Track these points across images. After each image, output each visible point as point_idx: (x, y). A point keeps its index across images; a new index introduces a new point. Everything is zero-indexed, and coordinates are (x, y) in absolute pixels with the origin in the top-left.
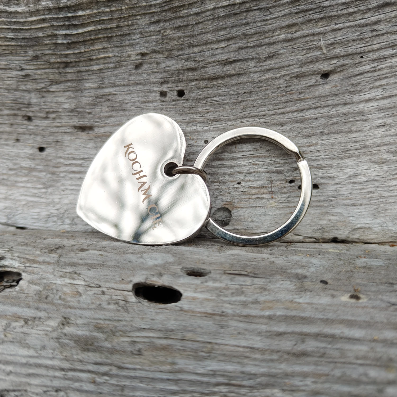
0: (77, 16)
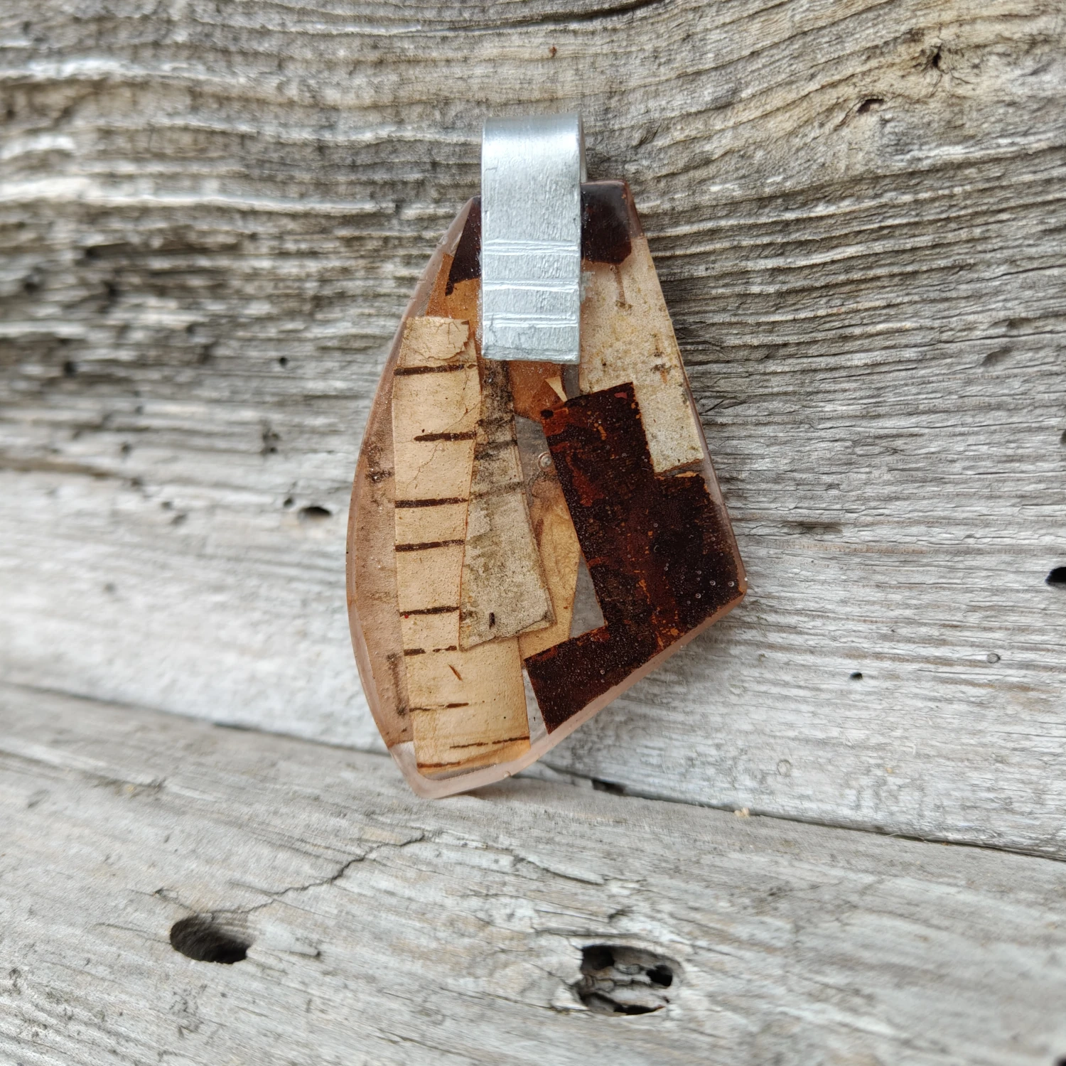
0: (811, 219)
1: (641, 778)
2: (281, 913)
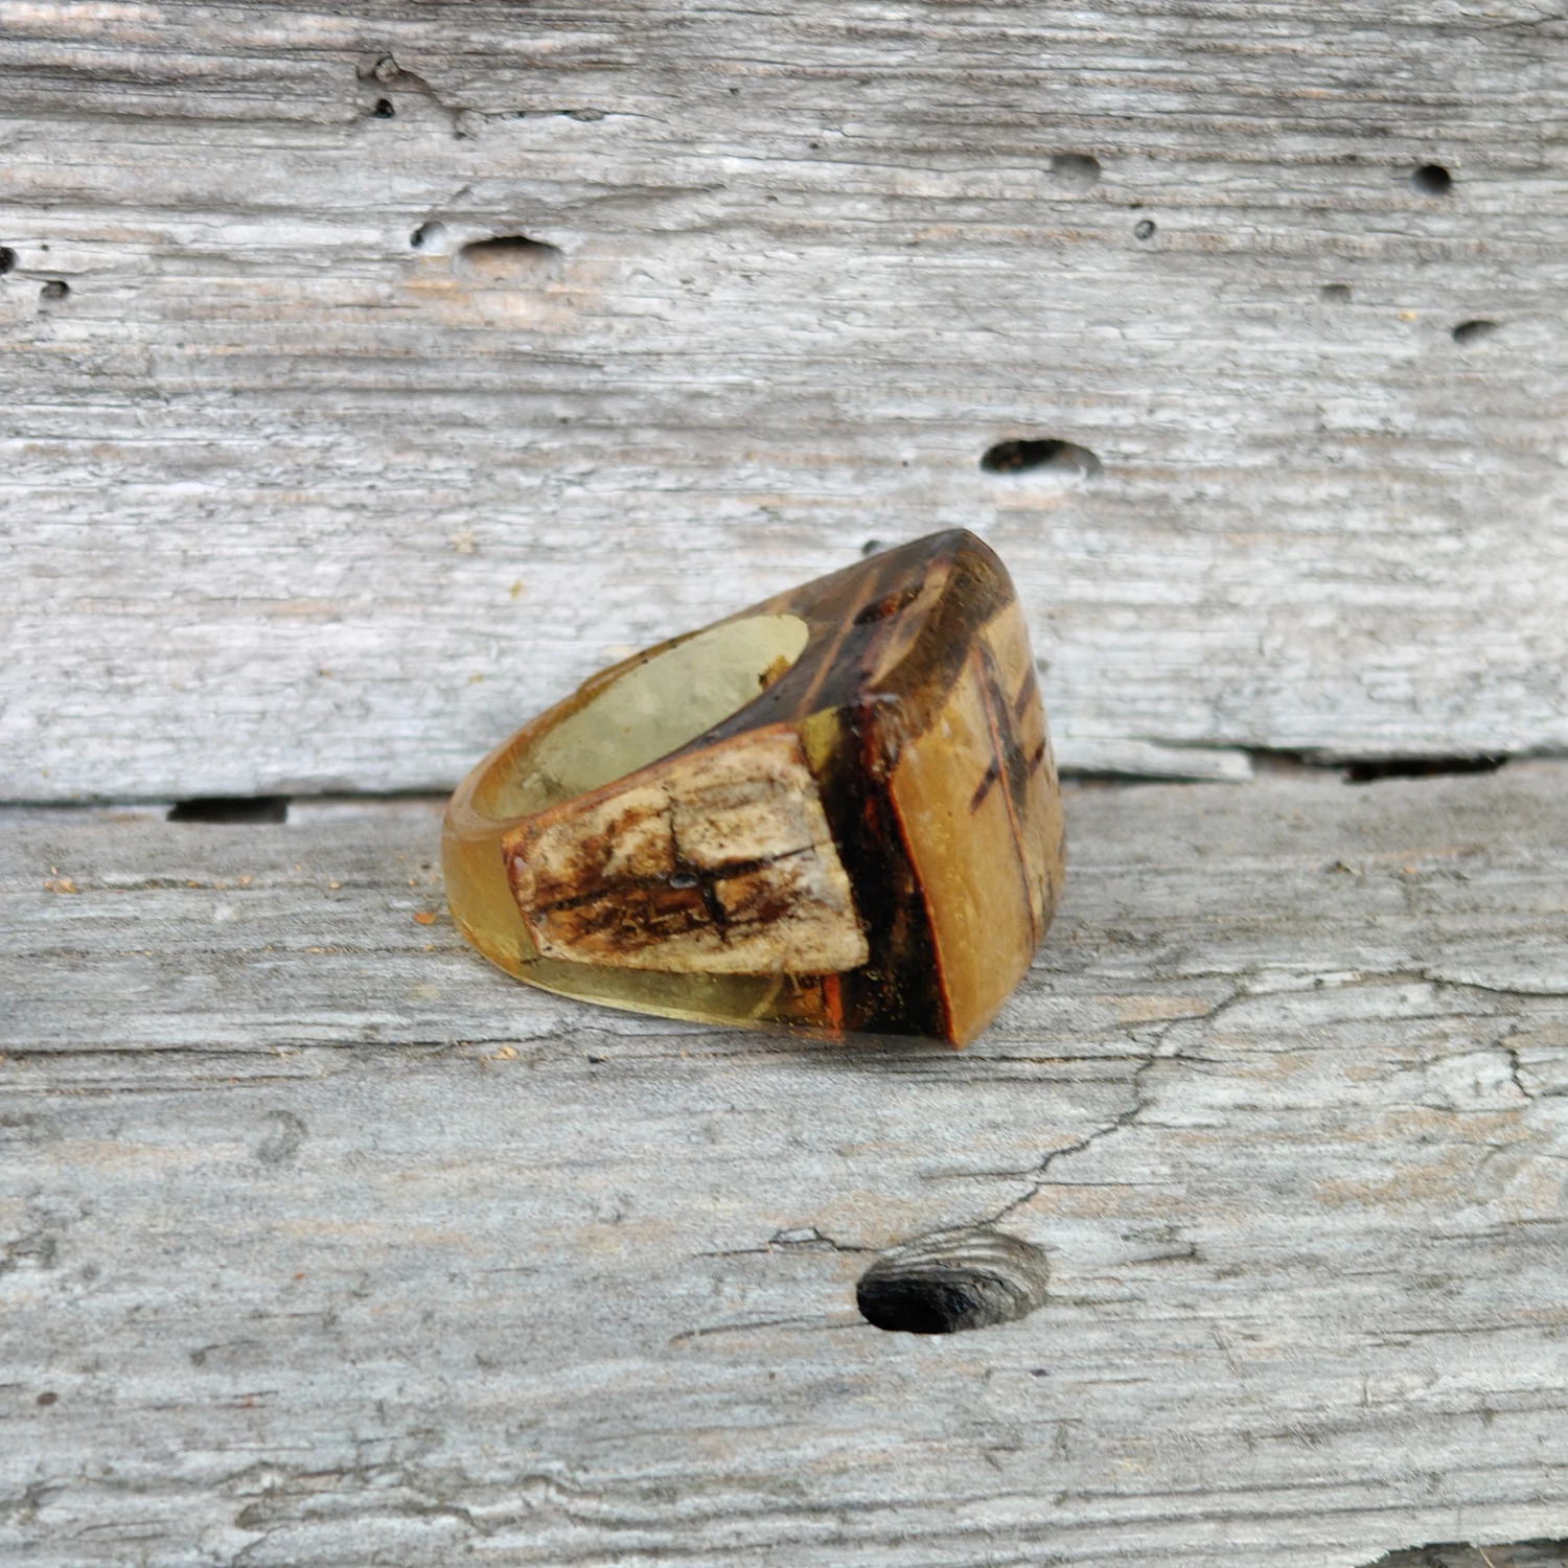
2: (1068, 1204)
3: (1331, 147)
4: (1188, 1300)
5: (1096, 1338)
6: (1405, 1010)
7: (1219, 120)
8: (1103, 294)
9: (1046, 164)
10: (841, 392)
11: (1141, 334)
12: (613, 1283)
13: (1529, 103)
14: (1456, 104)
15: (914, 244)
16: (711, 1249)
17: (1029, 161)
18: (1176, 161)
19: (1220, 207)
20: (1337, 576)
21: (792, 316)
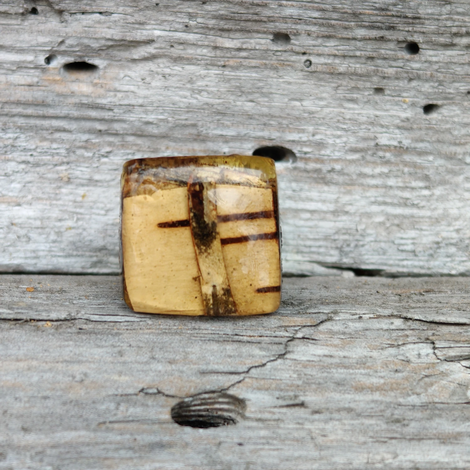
1: (397, 262)
2: (255, 384)
3: (375, 33)
4: (300, 421)
5: (263, 433)
6: (393, 327)
7: (333, 22)
8: (293, 88)
9: (271, 37)
10: (200, 123)
11: (308, 104)
12: (77, 403)
13: (447, 20)
14: (419, 18)
15: (224, 66)
16: (116, 393)
17: (264, 36)
18: (318, 37)
19: (335, 56)
20: (385, 203)
21: (181, 93)
